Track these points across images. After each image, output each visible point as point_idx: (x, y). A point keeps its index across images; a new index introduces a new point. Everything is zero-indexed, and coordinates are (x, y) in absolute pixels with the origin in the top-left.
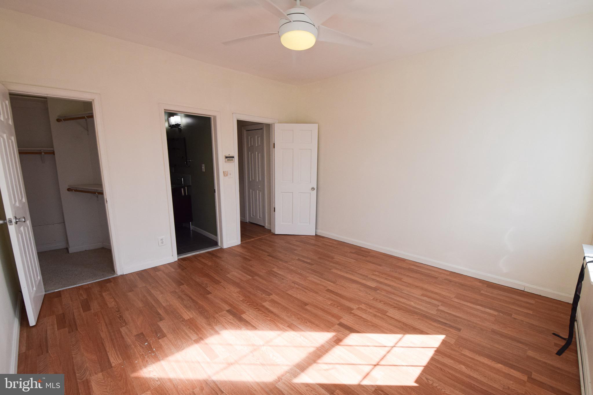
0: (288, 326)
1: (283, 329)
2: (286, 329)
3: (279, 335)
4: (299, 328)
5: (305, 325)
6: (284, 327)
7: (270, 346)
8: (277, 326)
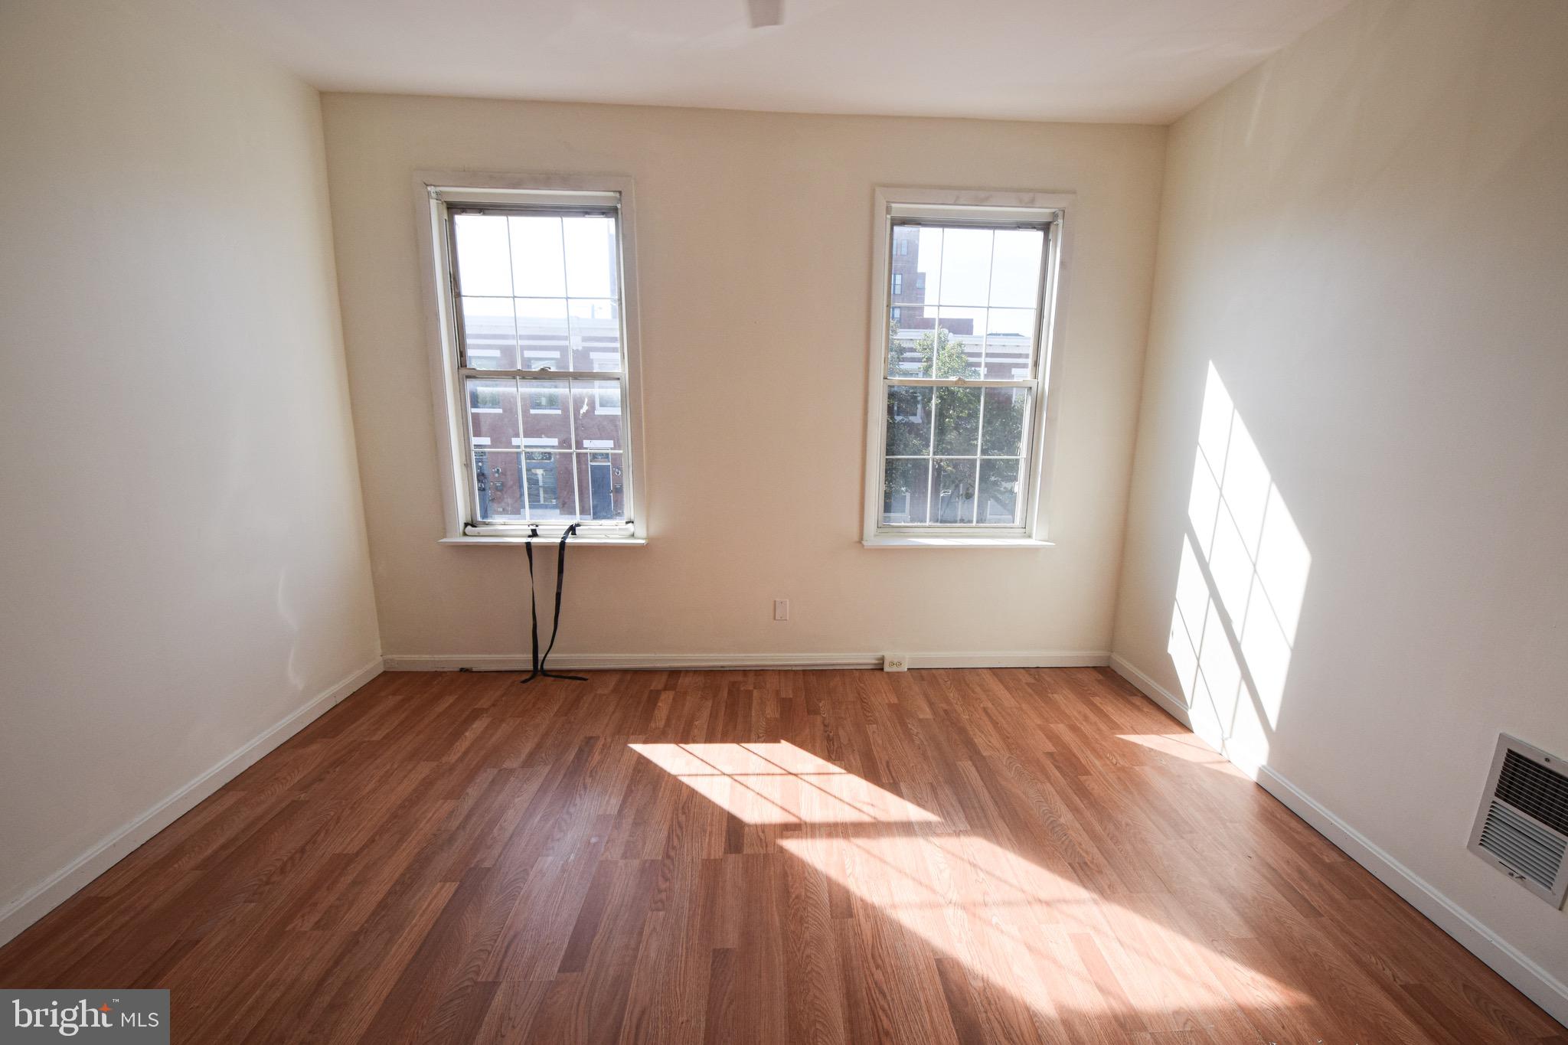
0: (851, 915)
1: (867, 916)
2: (861, 913)
3: (894, 906)
4: (830, 896)
5: (808, 894)
6: (862, 920)
7: (934, 891)
8: (877, 935)
